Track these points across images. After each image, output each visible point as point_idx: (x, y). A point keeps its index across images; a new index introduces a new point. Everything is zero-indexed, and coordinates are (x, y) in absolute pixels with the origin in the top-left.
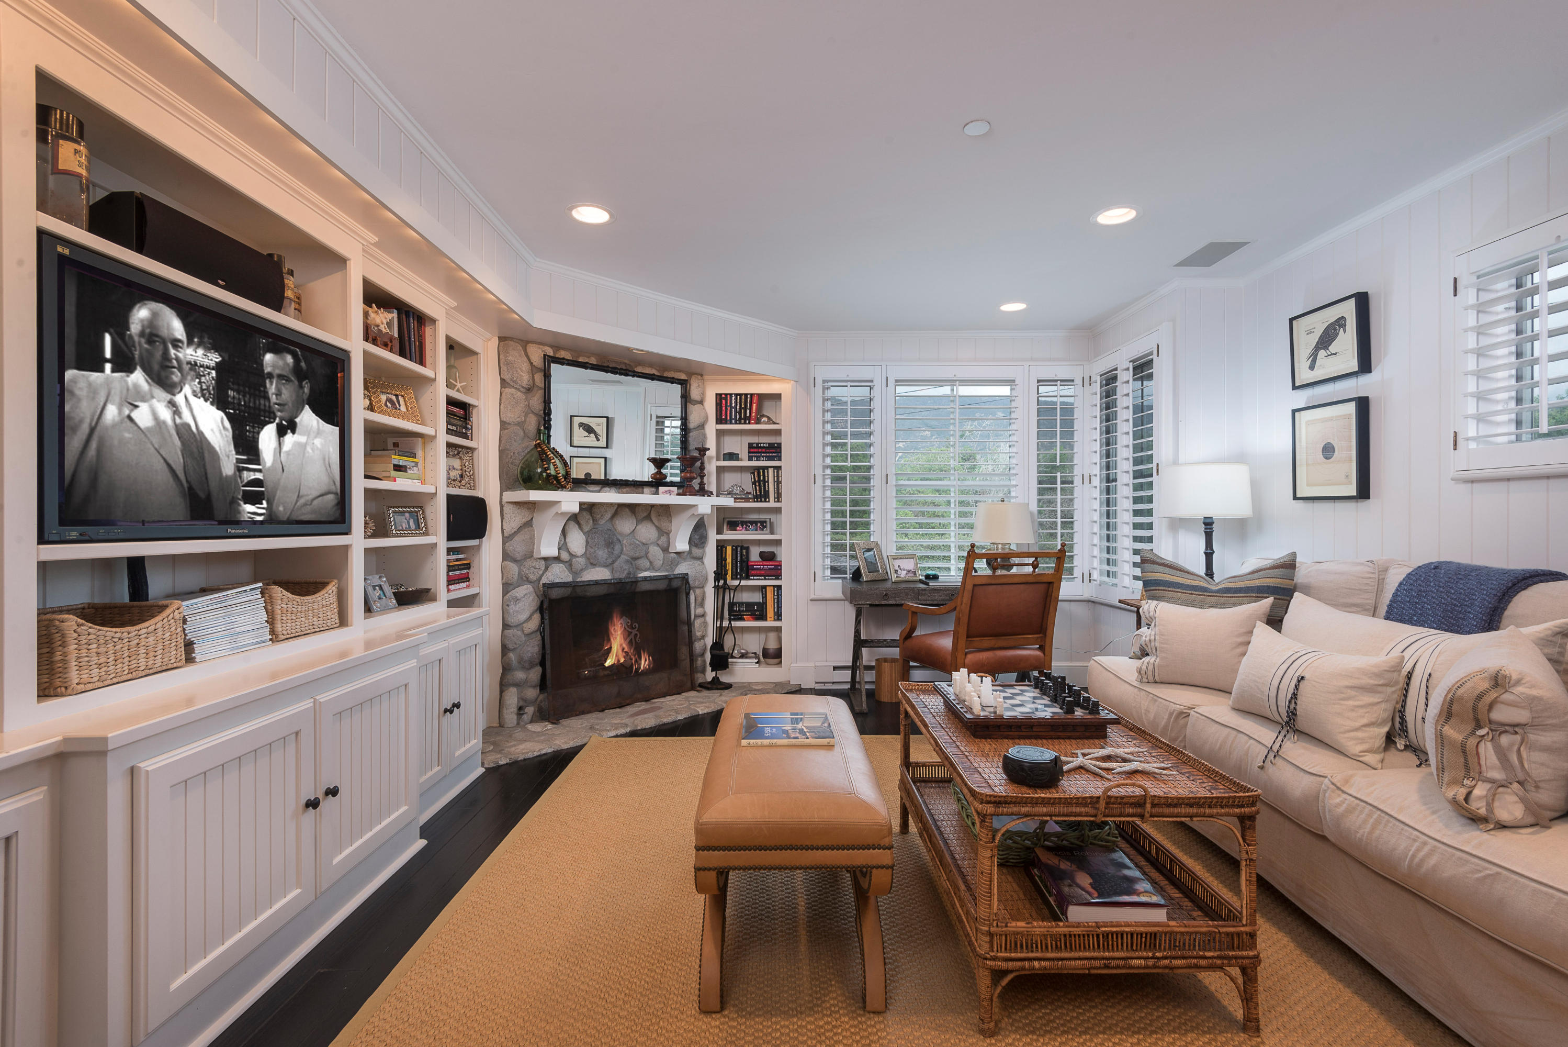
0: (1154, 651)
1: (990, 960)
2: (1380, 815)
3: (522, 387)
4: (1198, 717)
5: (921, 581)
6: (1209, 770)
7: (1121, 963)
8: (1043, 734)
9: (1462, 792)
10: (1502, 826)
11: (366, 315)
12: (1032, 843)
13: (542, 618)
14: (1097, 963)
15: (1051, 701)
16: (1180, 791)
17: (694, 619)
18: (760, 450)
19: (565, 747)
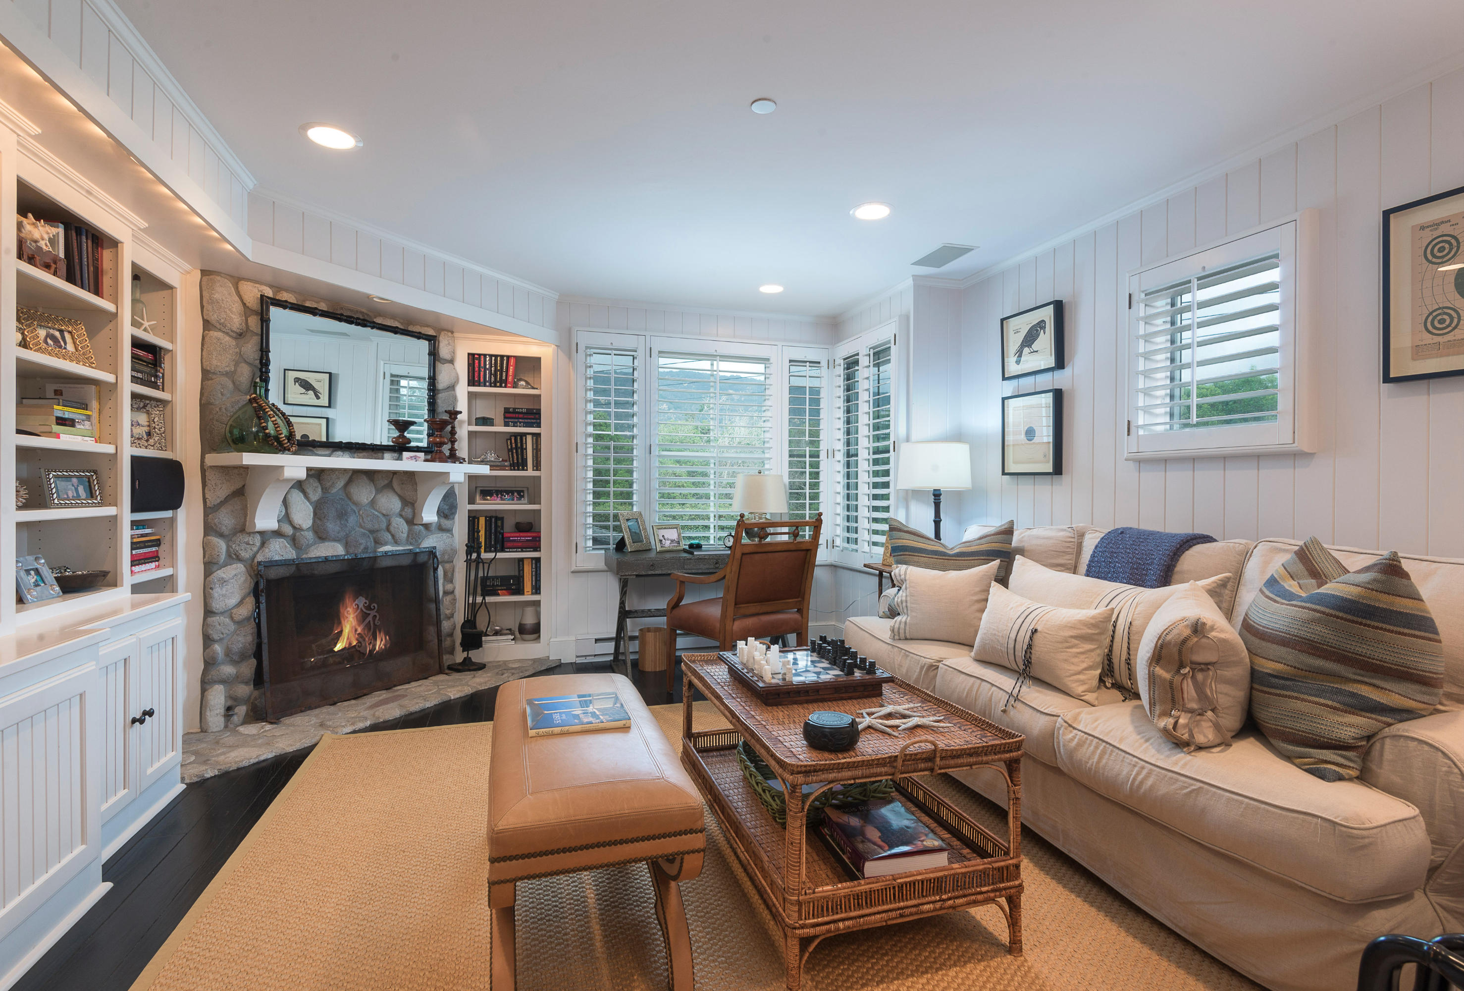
0: (905, 611)
1: (799, 928)
2: (1105, 747)
3: (232, 331)
4: (946, 670)
5: (685, 551)
6: (976, 720)
7: (914, 910)
8: (828, 696)
9: (1171, 721)
10: (1200, 748)
11: (20, 226)
12: (821, 803)
13: (258, 602)
14: (893, 914)
15: (830, 663)
16: (957, 741)
17: (443, 596)
18: (517, 415)
19: (290, 749)
